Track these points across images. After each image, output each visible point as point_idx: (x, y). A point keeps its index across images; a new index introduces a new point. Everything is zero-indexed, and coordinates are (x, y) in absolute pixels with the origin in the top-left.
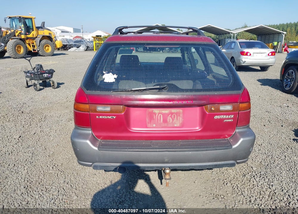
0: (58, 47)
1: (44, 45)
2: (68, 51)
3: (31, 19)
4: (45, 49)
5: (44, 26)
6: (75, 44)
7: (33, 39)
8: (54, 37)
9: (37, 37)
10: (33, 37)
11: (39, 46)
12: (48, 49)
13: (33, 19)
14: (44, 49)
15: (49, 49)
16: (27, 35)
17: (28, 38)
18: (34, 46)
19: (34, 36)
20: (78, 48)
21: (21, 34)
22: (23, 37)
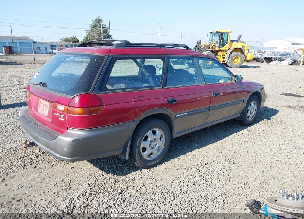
0: (248, 59)
1: (233, 57)
2: (269, 64)
3: (228, 33)
4: (234, 60)
5: (240, 39)
6: (280, 57)
7: (226, 51)
8: (247, 50)
9: (229, 50)
10: (225, 49)
11: (228, 58)
12: (236, 61)
13: (229, 33)
14: (232, 61)
15: (238, 61)
16: (220, 47)
17: (220, 51)
18: (224, 58)
19: (227, 49)
20: (281, 61)
21: (215, 47)
22: (217, 49)
